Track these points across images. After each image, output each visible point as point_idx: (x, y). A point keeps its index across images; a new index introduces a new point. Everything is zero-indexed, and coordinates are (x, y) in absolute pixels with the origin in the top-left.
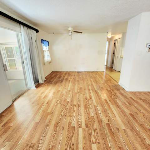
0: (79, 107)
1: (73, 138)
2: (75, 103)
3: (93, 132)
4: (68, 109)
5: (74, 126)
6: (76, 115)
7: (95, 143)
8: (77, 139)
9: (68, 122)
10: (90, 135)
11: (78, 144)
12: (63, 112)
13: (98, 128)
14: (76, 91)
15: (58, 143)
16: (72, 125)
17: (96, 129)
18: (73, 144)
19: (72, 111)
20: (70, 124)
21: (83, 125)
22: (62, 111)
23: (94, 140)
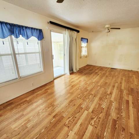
0: (94, 96)
1: (78, 114)
2: (93, 93)
3: (96, 118)
4: (84, 95)
5: (83, 107)
6: (88, 101)
7: (93, 126)
8: (81, 116)
9: (80, 103)
10: (92, 119)
11: (79, 119)
12: (79, 96)
13: (102, 118)
14: (99, 84)
15: (66, 112)
16: (81, 106)
17: (100, 118)
18: (76, 117)
19: (87, 97)
20: (81, 104)
21: (91, 110)
22: (80, 94)
23: (93, 124)
